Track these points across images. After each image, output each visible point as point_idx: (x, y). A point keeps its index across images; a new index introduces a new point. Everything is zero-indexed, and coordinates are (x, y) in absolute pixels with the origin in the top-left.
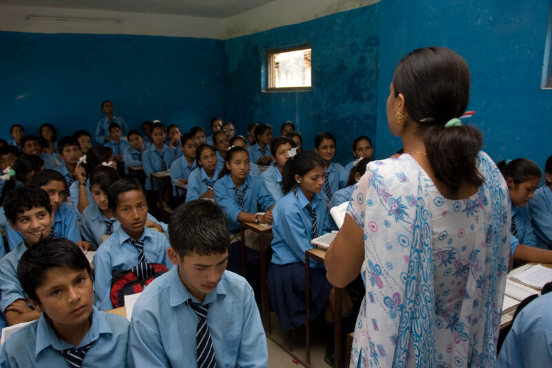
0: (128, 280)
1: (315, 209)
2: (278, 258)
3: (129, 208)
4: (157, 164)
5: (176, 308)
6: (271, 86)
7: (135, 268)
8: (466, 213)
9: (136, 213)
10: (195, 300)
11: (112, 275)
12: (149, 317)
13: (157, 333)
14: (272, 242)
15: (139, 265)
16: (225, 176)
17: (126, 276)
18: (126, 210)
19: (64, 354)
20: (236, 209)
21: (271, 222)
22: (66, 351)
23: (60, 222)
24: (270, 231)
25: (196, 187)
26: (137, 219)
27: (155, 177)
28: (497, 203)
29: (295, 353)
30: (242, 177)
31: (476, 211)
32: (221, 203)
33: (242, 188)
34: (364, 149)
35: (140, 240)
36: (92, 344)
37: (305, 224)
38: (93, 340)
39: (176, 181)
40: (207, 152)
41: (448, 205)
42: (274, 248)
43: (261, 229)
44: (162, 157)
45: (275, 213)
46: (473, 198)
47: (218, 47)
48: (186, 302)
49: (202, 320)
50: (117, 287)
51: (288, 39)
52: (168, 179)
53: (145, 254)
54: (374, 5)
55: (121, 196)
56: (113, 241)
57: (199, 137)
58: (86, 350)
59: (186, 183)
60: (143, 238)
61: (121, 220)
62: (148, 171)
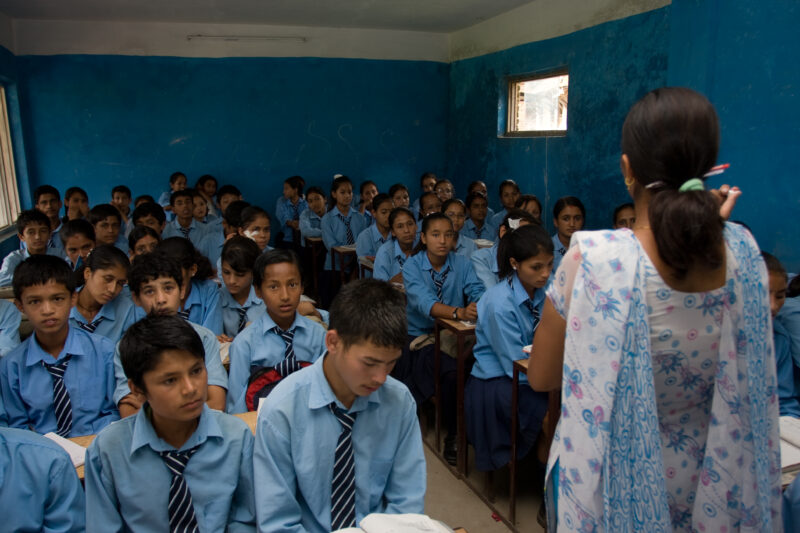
0: (269, 380)
1: (537, 306)
2: (479, 368)
3: (276, 285)
4: (341, 233)
5: (316, 412)
6: (511, 129)
7: (279, 365)
8: (702, 310)
9: (284, 293)
10: (340, 405)
11: (251, 372)
12: (281, 419)
13: (288, 441)
14: (475, 347)
15: (284, 362)
16: (420, 254)
17: (266, 375)
18: (273, 287)
19: (163, 456)
20: (430, 299)
21: (475, 319)
22: (166, 453)
23: (199, 305)
24: (472, 332)
25: (385, 266)
26: (285, 301)
27: (339, 252)
28: (755, 301)
29: (496, 506)
30: (441, 254)
31: (718, 310)
32: (412, 291)
33: (442, 270)
34: (628, 221)
35: (289, 331)
36: (198, 448)
37: (522, 326)
38: (198, 443)
39: (362, 259)
40: (402, 219)
41: (677, 298)
42: (476, 355)
43: (460, 328)
44: (348, 224)
45: (480, 308)
46: (715, 293)
47: (440, 73)
48: (328, 406)
49: (346, 431)
50: (255, 388)
51: (536, 61)
52: (353, 255)
53: (295, 349)
54: (664, 8)
55: (268, 269)
56: (255, 329)
57: (399, 198)
58: (190, 455)
59: (373, 262)
60: (293, 328)
61: (266, 301)
62: (329, 243)
